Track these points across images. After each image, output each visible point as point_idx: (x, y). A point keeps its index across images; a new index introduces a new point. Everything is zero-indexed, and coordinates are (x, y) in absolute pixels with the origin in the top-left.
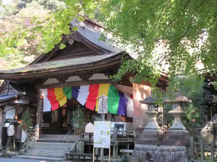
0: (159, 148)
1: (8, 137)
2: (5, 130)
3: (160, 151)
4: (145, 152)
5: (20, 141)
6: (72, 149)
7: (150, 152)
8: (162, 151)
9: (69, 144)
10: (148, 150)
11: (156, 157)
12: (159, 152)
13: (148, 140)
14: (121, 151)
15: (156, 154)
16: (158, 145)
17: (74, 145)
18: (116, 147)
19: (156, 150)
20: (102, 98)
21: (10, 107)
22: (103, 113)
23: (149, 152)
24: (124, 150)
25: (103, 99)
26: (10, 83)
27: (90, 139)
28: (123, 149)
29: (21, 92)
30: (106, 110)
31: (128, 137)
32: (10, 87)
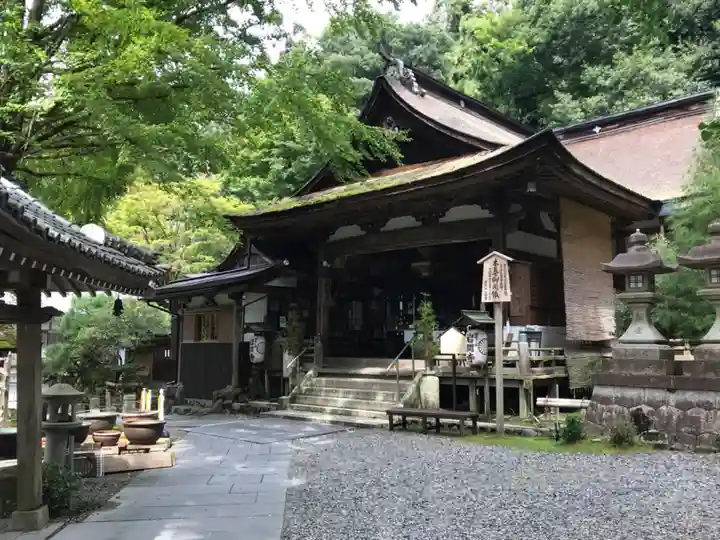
0: (673, 398)
1: (252, 363)
2: (245, 347)
3: (678, 406)
4: (628, 408)
5: (278, 375)
6: (408, 396)
7: (646, 409)
8: (683, 406)
9: (401, 382)
10: (638, 404)
11: (667, 424)
12: (675, 410)
13: (634, 373)
14: (540, 401)
15: (666, 415)
16: (671, 391)
17: (414, 386)
18: (526, 391)
19: (665, 402)
20: (493, 259)
21: (254, 296)
22: (497, 300)
23: (641, 410)
24: (549, 399)
25: (496, 261)
26: (253, 242)
27: (454, 369)
28: (544, 396)
29: (278, 261)
30: (506, 293)
31: (554, 363)
32: (254, 250)
